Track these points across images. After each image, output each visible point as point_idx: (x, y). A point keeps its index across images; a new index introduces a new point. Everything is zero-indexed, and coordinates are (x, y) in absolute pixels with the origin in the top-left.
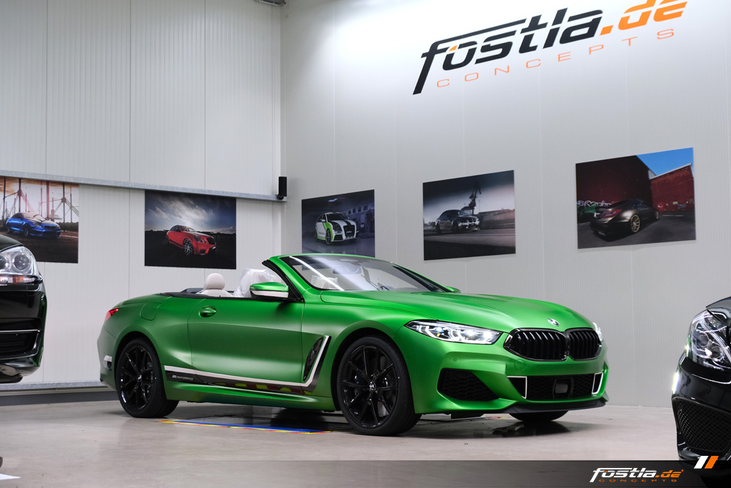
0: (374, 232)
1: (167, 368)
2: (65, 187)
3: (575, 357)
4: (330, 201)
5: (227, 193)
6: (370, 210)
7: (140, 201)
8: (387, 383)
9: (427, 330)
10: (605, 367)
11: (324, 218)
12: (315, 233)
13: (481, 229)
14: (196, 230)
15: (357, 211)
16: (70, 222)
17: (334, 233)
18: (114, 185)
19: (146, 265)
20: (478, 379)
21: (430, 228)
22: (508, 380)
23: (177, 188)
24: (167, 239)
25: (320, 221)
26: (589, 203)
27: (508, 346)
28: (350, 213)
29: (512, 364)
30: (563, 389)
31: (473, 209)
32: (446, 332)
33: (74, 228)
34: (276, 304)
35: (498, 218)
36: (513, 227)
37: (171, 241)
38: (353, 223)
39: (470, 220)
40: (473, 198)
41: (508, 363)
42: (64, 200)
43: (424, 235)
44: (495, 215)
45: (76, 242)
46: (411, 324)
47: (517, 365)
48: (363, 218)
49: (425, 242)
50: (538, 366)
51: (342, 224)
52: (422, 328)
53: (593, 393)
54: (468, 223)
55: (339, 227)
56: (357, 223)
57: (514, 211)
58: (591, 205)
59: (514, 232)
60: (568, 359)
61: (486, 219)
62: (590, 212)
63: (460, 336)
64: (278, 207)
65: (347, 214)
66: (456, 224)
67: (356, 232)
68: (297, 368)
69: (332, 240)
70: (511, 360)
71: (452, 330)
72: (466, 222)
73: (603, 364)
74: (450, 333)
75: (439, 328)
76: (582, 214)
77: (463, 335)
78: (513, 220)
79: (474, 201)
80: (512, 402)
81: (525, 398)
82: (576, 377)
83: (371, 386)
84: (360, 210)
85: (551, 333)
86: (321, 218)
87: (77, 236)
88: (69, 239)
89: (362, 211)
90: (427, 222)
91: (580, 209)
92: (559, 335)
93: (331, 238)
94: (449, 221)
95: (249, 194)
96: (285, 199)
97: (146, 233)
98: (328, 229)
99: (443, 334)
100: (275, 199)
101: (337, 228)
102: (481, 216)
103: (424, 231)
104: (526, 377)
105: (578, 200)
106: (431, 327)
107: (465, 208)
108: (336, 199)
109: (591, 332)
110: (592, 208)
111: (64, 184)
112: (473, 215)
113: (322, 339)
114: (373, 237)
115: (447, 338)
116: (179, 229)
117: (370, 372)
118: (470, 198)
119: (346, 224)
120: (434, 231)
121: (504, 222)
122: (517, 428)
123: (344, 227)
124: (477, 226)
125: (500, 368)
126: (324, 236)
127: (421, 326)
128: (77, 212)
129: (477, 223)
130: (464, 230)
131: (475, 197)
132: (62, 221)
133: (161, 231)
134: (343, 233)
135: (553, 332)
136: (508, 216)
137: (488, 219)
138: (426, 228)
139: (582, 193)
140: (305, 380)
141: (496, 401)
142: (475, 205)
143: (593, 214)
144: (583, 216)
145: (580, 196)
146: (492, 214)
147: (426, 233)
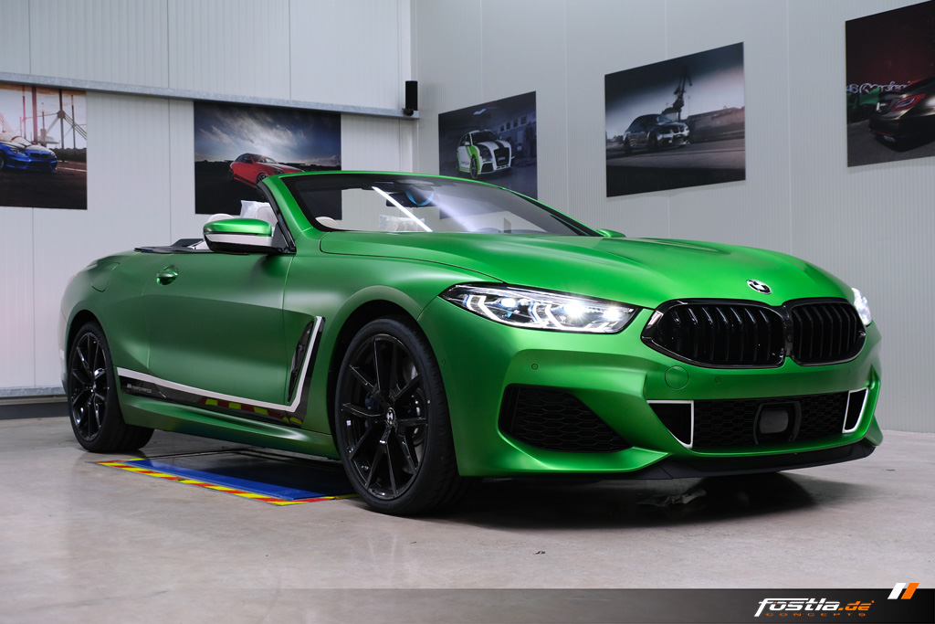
0: (535, 156)
1: (122, 372)
2: (63, 95)
3: (802, 357)
4: (476, 113)
5: (324, 105)
6: (530, 124)
7: (187, 117)
8: (418, 409)
9: (482, 304)
10: (873, 376)
11: (469, 140)
12: (456, 163)
13: (692, 143)
14: (277, 160)
15: (512, 127)
16: (72, 147)
17: (481, 162)
18: (140, 92)
19: (197, 212)
20: (585, 407)
21: (615, 145)
22: (650, 409)
23: (243, 97)
24: (231, 174)
25: (463, 145)
26: (868, 87)
27: (651, 336)
28: (502, 129)
29: (659, 374)
30: (779, 423)
31: (680, 111)
32: (524, 309)
33: (79, 157)
34: (255, 258)
35: (718, 123)
36: (742, 136)
37: (236, 176)
38: (507, 145)
39: (675, 129)
40: (680, 93)
41: (651, 373)
42: (61, 115)
43: (608, 158)
44: (713, 118)
45: (83, 178)
46: (455, 292)
47: (670, 377)
48: (520, 137)
49: (610, 169)
50: (718, 378)
51: (492, 147)
52: (474, 300)
53: (845, 431)
54: (671, 135)
55: (489, 151)
56: (512, 144)
57: (743, 109)
58: (870, 90)
59: (743, 144)
60: (788, 363)
61: (699, 126)
62: (869, 102)
63: (551, 318)
64: (406, 127)
65: (499, 132)
66: (653, 137)
67: (510, 158)
68: (279, 377)
69: (479, 173)
70: (657, 367)
71: (537, 304)
72: (669, 133)
73: (867, 372)
74: (533, 310)
75: (509, 300)
76: (854, 107)
77: (556, 314)
78: (742, 125)
79: (681, 98)
80: (657, 456)
81: (691, 445)
82: (807, 401)
83: (388, 416)
84: (516, 125)
85: (751, 309)
86: (464, 140)
87: (85, 169)
88: (72, 174)
89: (519, 125)
90: (611, 137)
91: (852, 99)
92: (767, 312)
93: (477, 170)
94: (643, 132)
95: (359, 108)
96: (416, 114)
97: (197, 164)
98: (474, 156)
99: (517, 312)
100: (401, 115)
101: (485, 153)
102: (692, 121)
103: (607, 150)
104: (692, 403)
105: (848, 84)
106: (491, 298)
107: (668, 111)
108: (483, 110)
109: (843, 308)
110: (872, 96)
111: (61, 90)
112: (680, 120)
113: (312, 323)
114: (535, 164)
115: (527, 320)
116: (249, 159)
117: (386, 388)
118: (675, 93)
119: (497, 147)
120: (621, 150)
121: (727, 129)
122: (687, 500)
123: (495, 151)
124: (685, 138)
125: (631, 383)
126: (469, 166)
127: (471, 296)
128: (84, 134)
129: (686, 133)
130: (665, 146)
131: (683, 91)
132: (59, 147)
133: (221, 163)
134: (493, 161)
135: (756, 307)
136: (734, 118)
137: (702, 126)
138: (609, 147)
139: (855, 71)
140: (289, 400)
141: (626, 453)
142: (683, 105)
143: (876, 106)
144: (856, 110)
145: (852, 77)
146: (710, 117)
147: (611, 154)
